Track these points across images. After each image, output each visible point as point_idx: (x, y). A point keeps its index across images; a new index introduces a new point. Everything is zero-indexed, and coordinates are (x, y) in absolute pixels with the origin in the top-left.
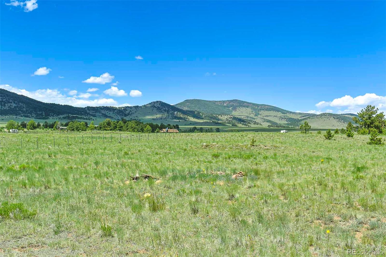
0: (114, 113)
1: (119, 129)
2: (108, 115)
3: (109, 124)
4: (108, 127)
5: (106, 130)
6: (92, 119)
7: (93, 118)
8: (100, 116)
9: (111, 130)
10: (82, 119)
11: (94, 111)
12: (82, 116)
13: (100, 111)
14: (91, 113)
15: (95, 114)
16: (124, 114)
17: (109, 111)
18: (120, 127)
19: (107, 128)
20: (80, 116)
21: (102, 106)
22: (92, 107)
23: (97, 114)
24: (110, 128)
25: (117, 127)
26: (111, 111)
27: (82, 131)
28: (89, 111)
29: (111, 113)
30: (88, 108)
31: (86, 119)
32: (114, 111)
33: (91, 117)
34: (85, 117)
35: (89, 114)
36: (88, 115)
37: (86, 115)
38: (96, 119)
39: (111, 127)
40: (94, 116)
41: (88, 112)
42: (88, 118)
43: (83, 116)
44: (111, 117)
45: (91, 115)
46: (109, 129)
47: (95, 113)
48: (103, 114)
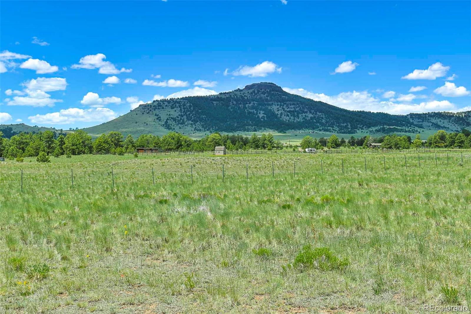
0: (449, 122)
1: (458, 146)
2: (441, 126)
3: (442, 138)
4: (442, 142)
5: (439, 147)
6: (417, 131)
7: (419, 130)
8: (429, 127)
9: (446, 146)
10: (403, 131)
11: (420, 120)
12: (402, 128)
13: (429, 120)
14: (415, 123)
15: (422, 124)
16: (466, 122)
17: (442, 119)
18: (460, 143)
19: (440, 145)
20: (400, 128)
21: (432, 113)
22: (417, 114)
23: (425, 124)
24: (445, 144)
25: (454, 143)
26: (446, 119)
27: (404, 148)
28: (413, 120)
29: (446, 121)
30: (412, 115)
31: (409, 132)
32: (450, 119)
33: (416, 128)
34: (407, 129)
35: (412, 124)
36: (412, 126)
37: (409, 125)
38: (423, 131)
39: (446, 142)
40: (421, 127)
41: (411, 121)
42: (411, 130)
43: (404, 128)
44: (445, 128)
45: (416, 126)
46: (443, 145)
47: (422, 122)
48: (433, 123)
